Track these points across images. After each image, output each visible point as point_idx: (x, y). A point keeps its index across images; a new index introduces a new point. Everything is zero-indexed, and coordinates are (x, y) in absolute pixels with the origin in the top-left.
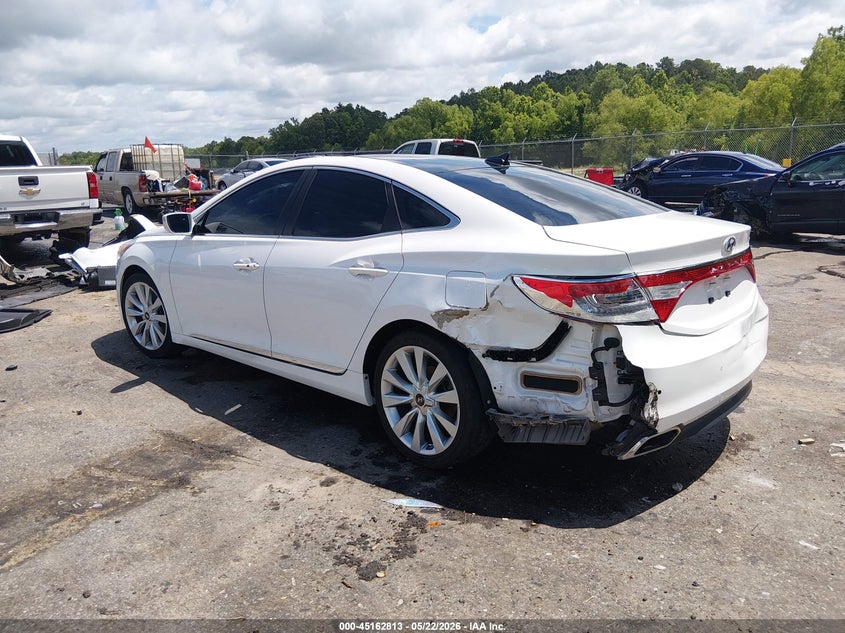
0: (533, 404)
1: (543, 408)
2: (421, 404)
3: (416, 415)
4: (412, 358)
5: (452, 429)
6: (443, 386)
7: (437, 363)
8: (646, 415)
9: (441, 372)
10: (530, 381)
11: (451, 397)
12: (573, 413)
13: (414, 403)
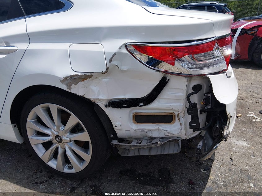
0: (143, 133)
1: (150, 134)
2: (61, 141)
3: (57, 149)
4: (48, 111)
5: (87, 157)
6: (76, 129)
7: (70, 115)
8: (225, 134)
9: (73, 120)
10: (139, 119)
11: (84, 136)
12: (171, 135)
13: (54, 141)
